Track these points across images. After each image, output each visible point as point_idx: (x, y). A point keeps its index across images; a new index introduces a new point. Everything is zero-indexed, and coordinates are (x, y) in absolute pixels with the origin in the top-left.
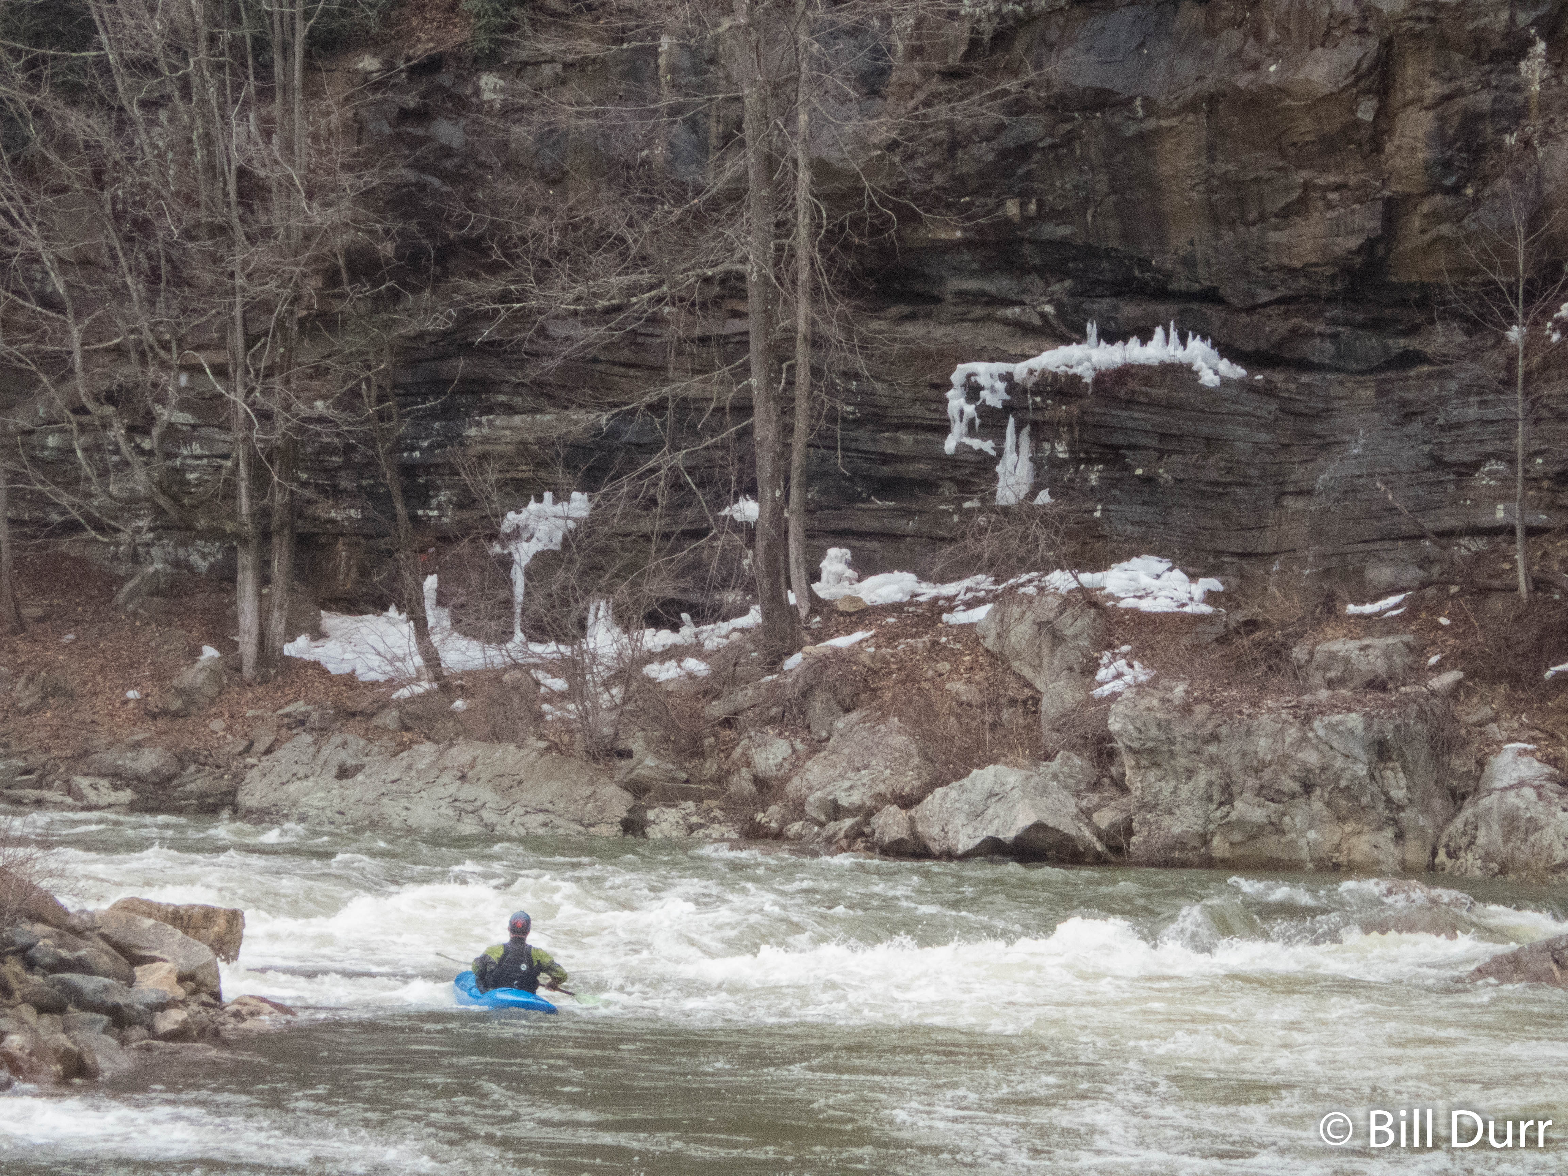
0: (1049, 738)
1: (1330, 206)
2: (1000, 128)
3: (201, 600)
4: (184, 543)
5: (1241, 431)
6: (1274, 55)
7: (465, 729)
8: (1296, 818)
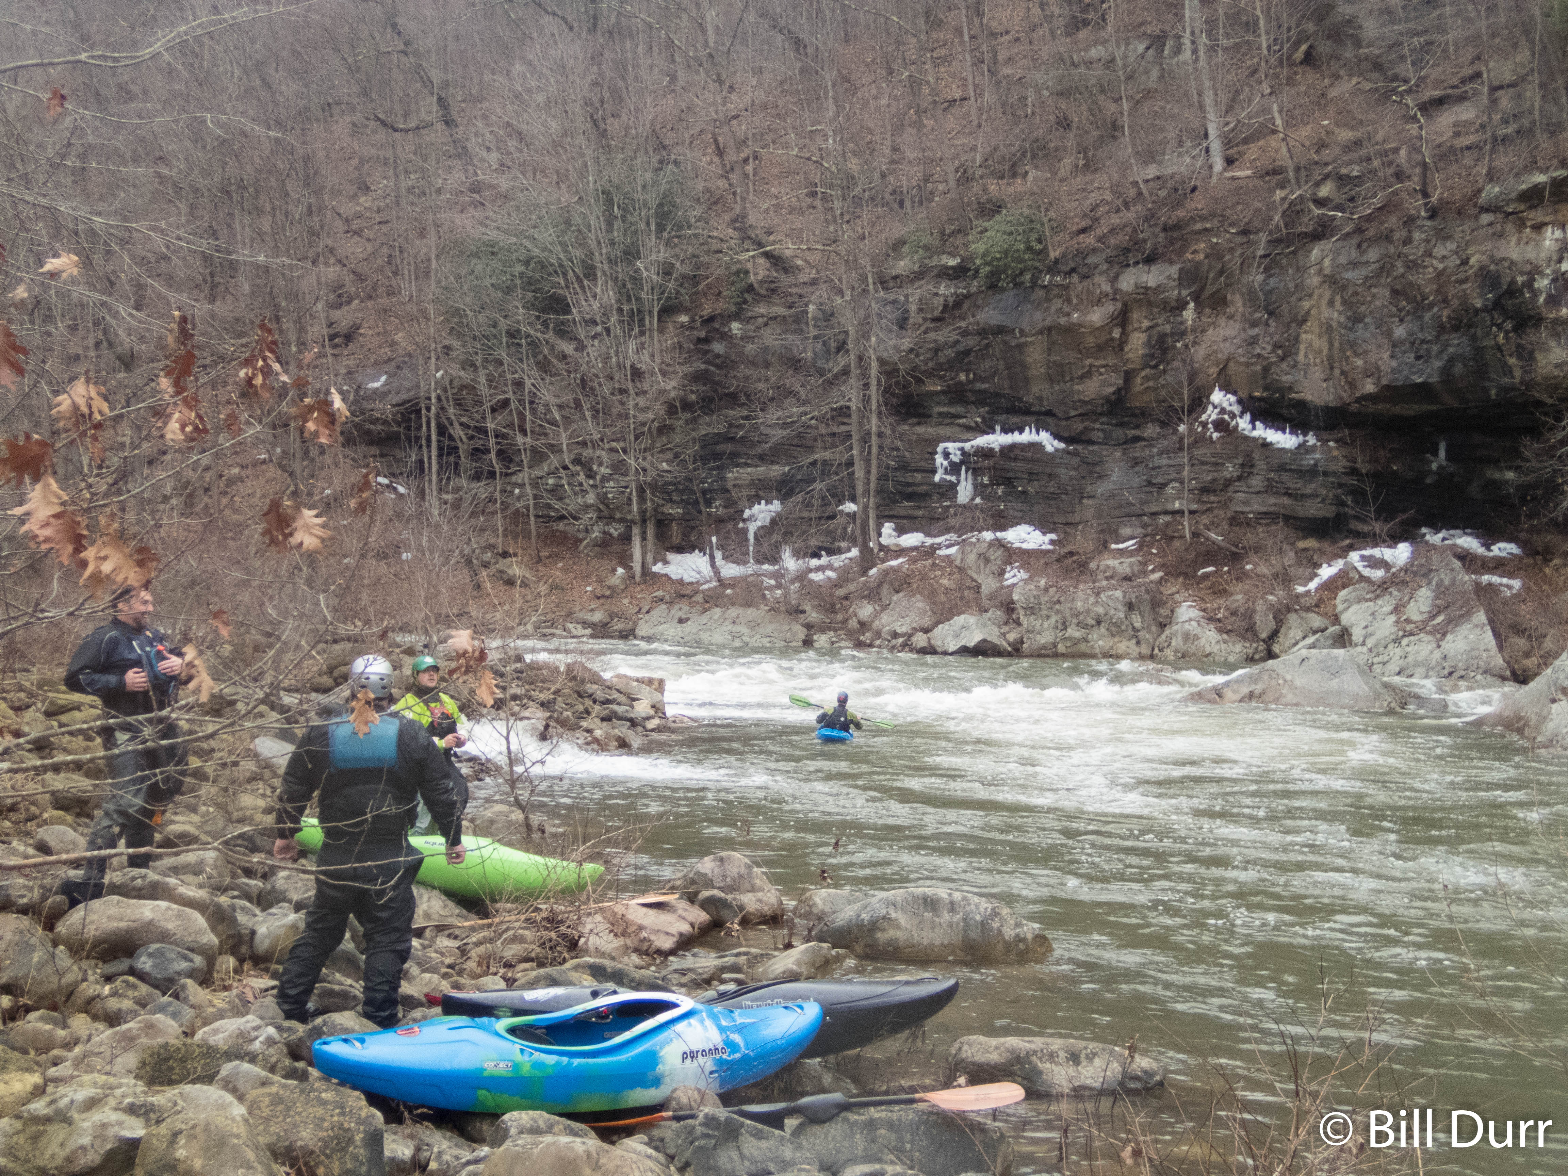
0: (986, 603)
1: (1101, 374)
2: (957, 342)
3: (615, 548)
4: (608, 524)
5: (1064, 471)
6: (1076, 310)
7: (733, 602)
8: (1094, 635)
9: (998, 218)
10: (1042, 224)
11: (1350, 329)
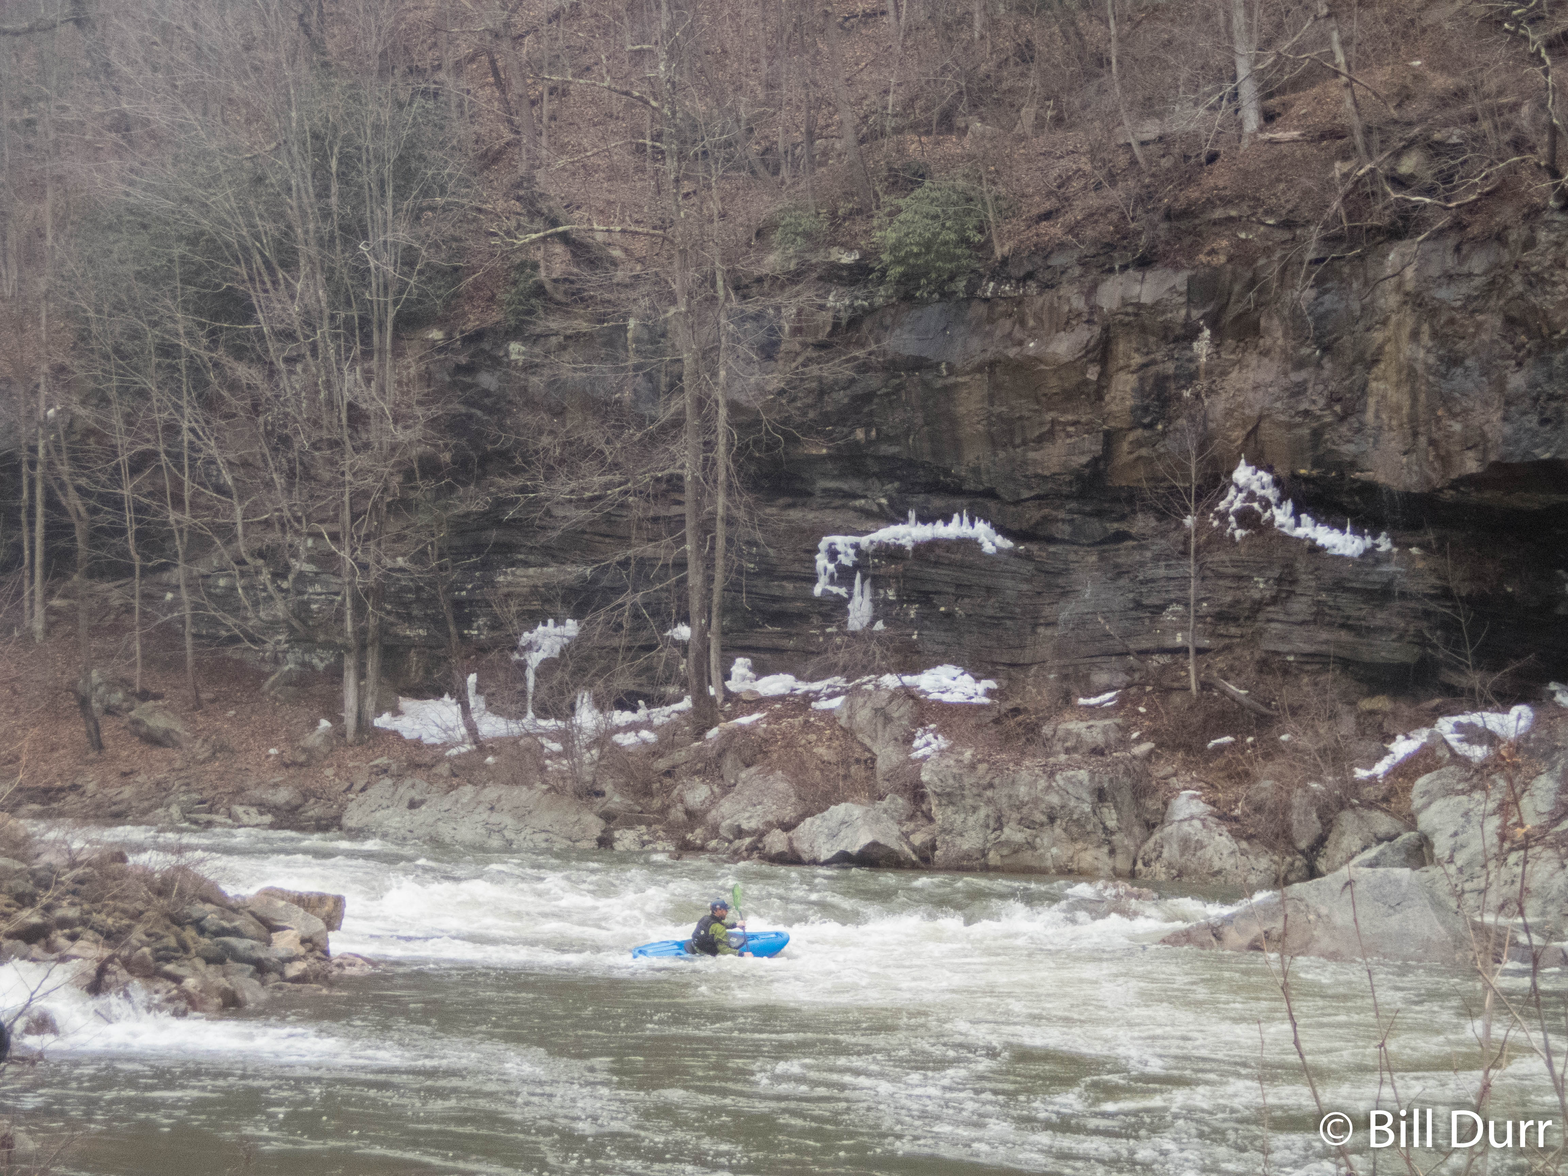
0: (882, 785)
1: (1069, 435)
2: (852, 381)
3: (318, 688)
4: (309, 651)
5: (1010, 583)
6: (1033, 337)
7: (494, 776)
8: (1044, 839)
9: (918, 192)
10: (984, 204)
11: (1444, 376)
